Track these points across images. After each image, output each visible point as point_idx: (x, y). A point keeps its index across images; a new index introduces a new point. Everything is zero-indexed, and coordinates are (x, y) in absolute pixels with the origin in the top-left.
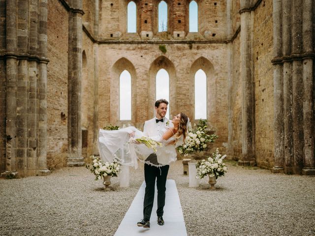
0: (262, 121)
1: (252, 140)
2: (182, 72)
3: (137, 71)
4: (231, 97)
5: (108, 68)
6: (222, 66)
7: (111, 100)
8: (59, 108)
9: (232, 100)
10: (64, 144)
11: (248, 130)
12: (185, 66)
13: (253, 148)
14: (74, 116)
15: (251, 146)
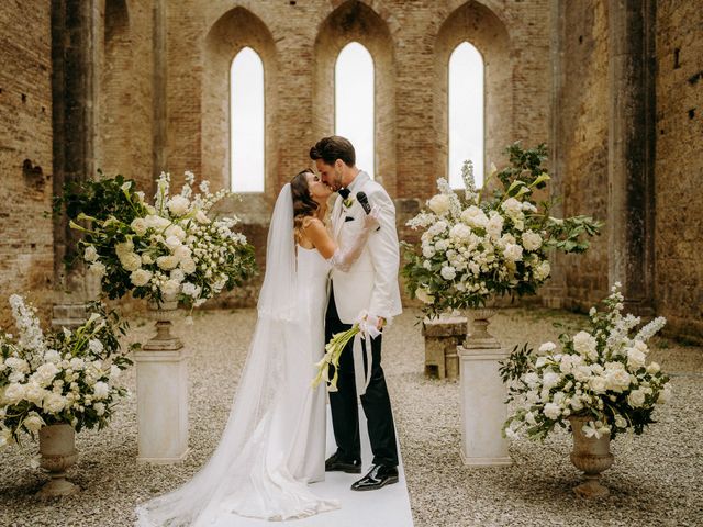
0: (683, 185)
1: (642, 251)
2: (412, 47)
3: (280, 46)
4: (561, 122)
5: (196, 38)
6: (532, 29)
7: (204, 133)
8: (17, 145)
9: (561, 130)
10: (38, 263)
11: (629, 217)
12: (421, 30)
13: (648, 275)
14: (74, 174)
15: (639, 268)
